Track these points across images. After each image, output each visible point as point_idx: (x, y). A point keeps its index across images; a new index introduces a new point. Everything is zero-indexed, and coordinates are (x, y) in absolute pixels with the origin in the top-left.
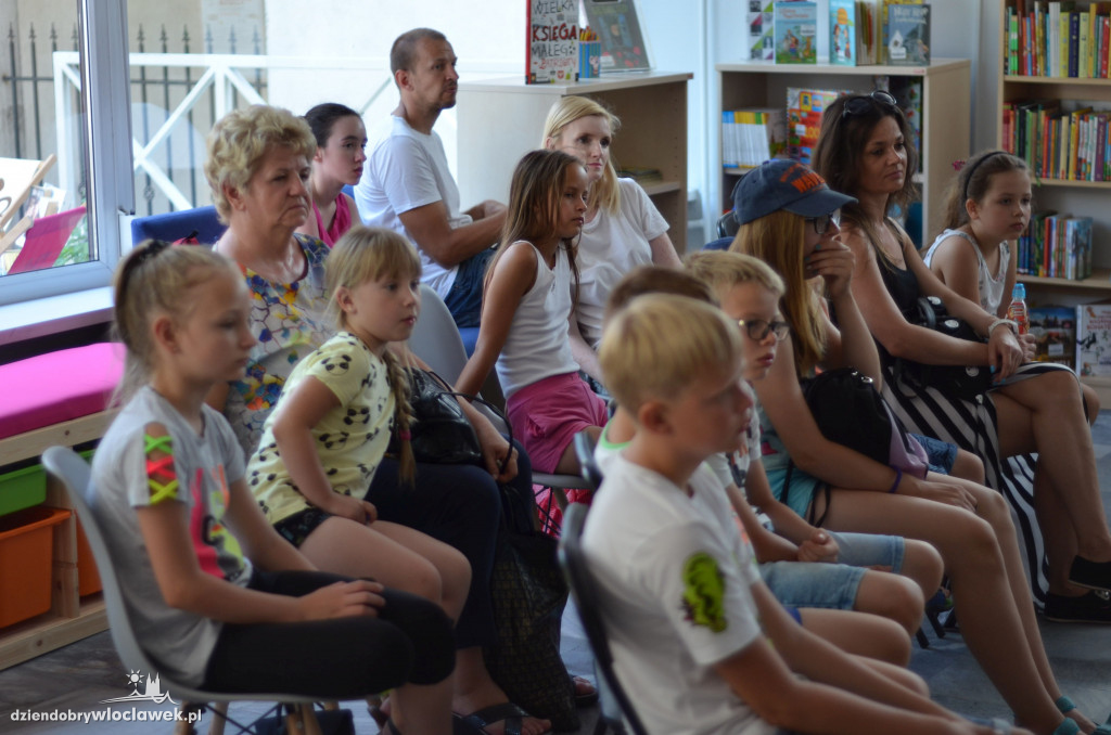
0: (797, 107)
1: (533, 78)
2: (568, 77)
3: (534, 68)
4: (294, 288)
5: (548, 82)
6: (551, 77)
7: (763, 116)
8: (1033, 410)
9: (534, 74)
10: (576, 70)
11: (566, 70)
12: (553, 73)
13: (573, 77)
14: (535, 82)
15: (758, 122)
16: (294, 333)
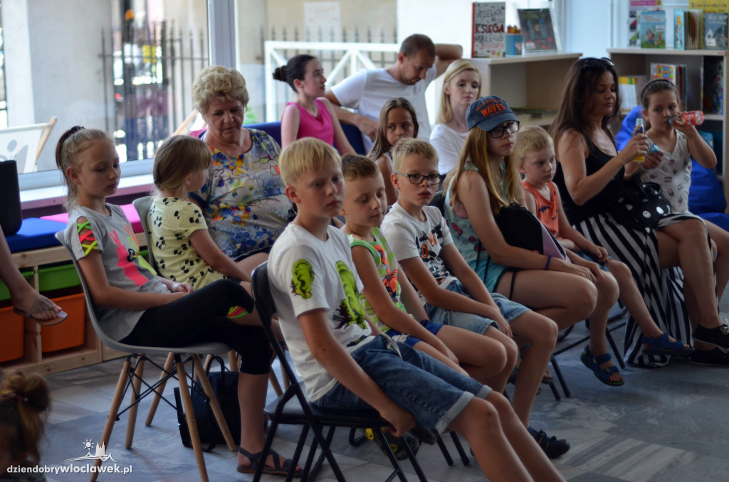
0: (655, 74)
1: (475, 55)
2: (499, 54)
3: (477, 49)
4: (241, 158)
5: (486, 57)
6: (487, 54)
7: (633, 80)
8: (678, 241)
9: (476, 52)
10: (504, 50)
11: (497, 50)
12: (488, 51)
13: (502, 54)
14: (477, 57)
15: (631, 83)
16: (236, 181)
